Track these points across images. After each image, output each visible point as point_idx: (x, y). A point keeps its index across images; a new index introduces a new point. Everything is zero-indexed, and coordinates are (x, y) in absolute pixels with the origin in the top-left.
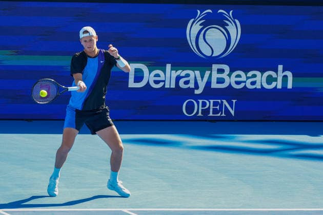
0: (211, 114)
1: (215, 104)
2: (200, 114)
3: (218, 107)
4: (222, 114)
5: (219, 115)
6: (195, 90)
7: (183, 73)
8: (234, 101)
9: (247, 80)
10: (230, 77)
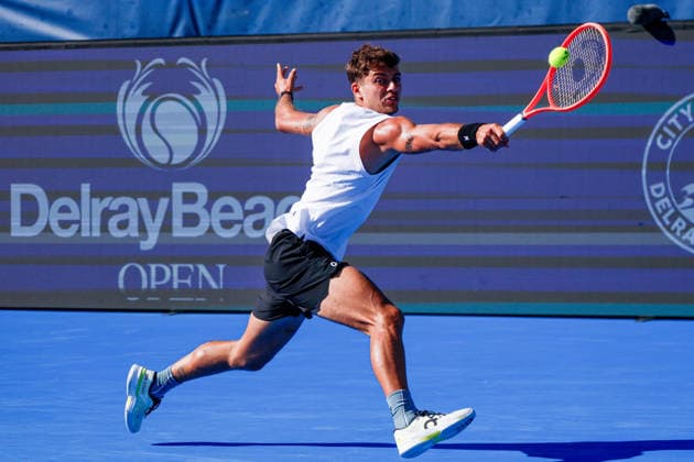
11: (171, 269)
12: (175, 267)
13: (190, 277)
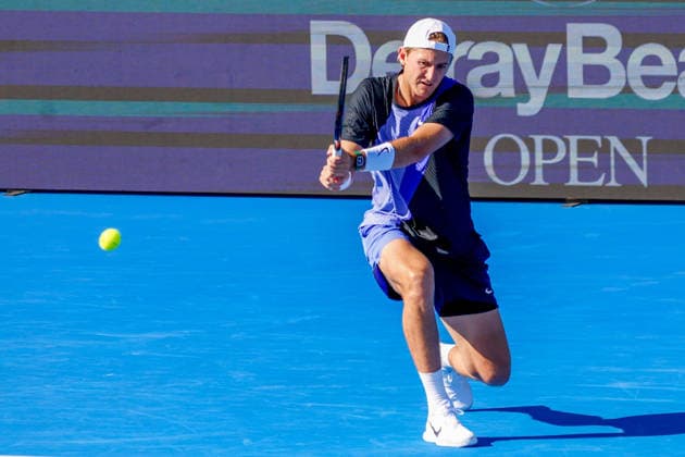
0: (574, 181)
1: (585, 148)
2: (539, 180)
3: (594, 160)
4: (608, 179)
5: (600, 182)
6: (519, 105)
7: (478, 52)
8: (645, 140)
9: (679, 72)
10: (625, 64)
11: (567, 143)
12: (573, 140)
13: (596, 154)
